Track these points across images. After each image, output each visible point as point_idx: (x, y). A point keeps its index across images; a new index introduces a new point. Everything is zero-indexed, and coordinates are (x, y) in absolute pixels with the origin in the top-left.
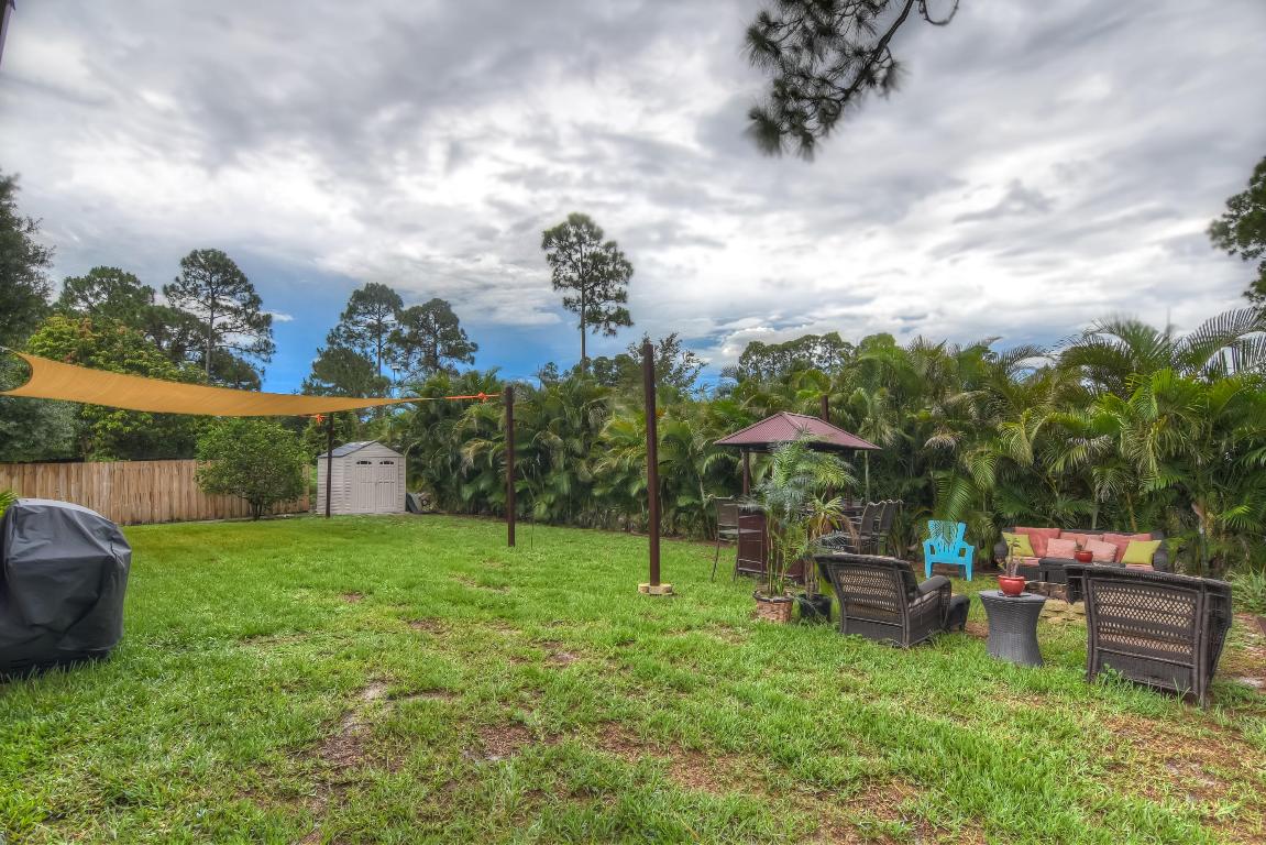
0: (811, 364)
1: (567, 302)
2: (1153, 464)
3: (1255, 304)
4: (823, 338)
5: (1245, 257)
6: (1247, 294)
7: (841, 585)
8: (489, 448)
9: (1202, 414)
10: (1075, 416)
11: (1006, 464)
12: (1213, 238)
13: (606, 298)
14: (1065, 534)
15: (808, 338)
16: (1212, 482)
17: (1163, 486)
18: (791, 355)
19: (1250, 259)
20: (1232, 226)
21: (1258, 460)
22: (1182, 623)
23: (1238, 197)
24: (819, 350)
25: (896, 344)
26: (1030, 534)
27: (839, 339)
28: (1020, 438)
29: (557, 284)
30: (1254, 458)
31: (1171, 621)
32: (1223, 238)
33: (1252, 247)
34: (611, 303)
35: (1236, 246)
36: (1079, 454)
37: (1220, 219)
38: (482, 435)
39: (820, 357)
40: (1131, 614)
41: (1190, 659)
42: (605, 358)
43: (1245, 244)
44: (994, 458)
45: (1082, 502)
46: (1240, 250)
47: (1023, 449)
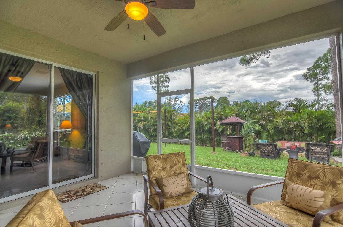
0: (206, 104)
1: (153, 87)
2: (307, 128)
3: (314, 93)
4: (209, 97)
5: (311, 82)
6: (312, 91)
7: (261, 149)
8: (146, 124)
9: (315, 118)
10: (289, 117)
11: (276, 128)
12: (304, 77)
13: (163, 87)
14: (288, 142)
15: (206, 97)
16: (317, 131)
17: (308, 132)
18: (201, 101)
19: (312, 82)
20: (308, 75)
21: (326, 127)
22: (326, 152)
23: (309, 68)
24: (208, 100)
25: (228, 100)
26: (281, 142)
27: (213, 98)
28: (279, 122)
29: (151, 83)
30: (325, 126)
31: (324, 151)
32: (306, 77)
33: (312, 80)
34: (164, 88)
35: (309, 79)
36: (292, 126)
37: (305, 73)
38: (143, 121)
39: (209, 102)
40: (317, 151)
41: (327, 158)
42: (152, 101)
43: (311, 79)
44: (273, 126)
45: (291, 136)
46: (310, 80)
47: (280, 125)
